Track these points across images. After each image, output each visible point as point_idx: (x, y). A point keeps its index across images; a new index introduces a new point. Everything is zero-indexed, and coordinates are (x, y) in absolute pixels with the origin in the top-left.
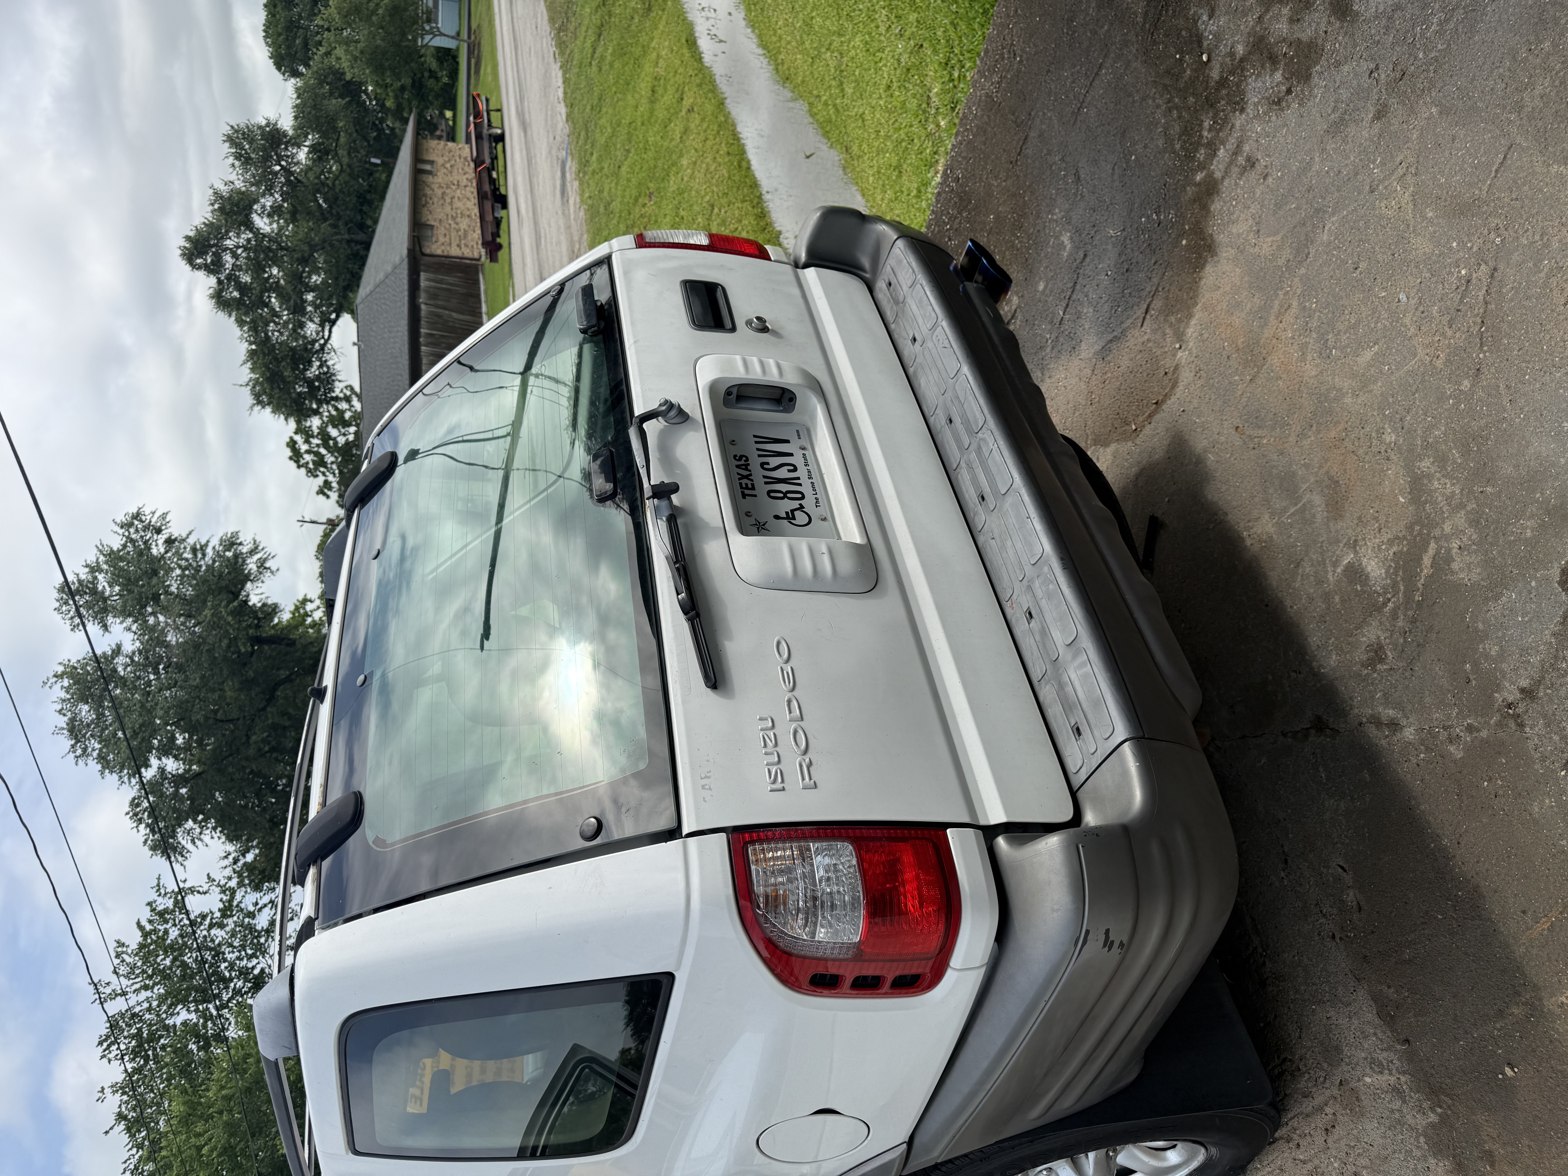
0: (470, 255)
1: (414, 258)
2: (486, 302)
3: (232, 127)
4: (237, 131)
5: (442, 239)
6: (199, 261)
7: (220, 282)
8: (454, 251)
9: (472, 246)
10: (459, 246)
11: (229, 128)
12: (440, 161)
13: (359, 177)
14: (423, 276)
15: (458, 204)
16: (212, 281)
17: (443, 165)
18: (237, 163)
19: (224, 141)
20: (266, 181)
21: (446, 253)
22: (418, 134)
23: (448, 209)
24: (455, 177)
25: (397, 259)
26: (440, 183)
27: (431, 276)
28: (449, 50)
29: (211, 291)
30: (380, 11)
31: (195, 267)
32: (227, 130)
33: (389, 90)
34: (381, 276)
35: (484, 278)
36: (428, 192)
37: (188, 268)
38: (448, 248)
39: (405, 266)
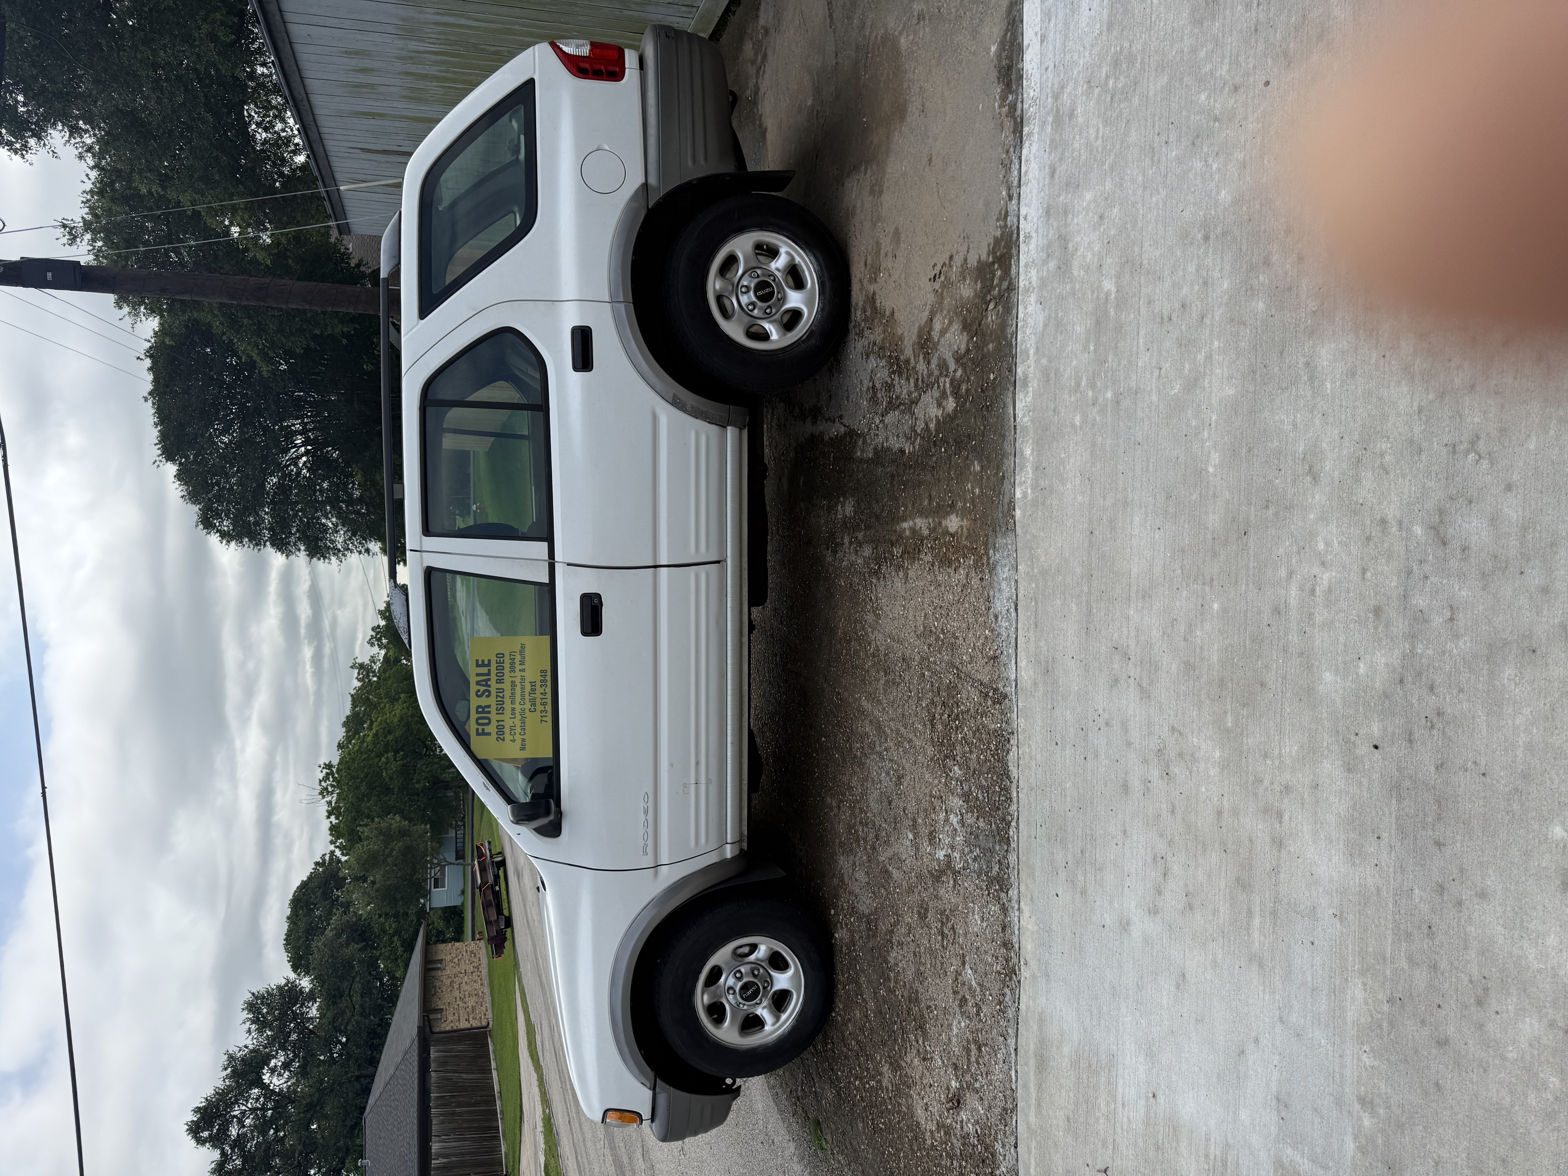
0: (479, 1025)
1: (425, 1039)
2: (495, 1059)
3: (253, 994)
4: (257, 998)
5: (450, 1018)
6: (206, 1134)
7: (223, 1154)
8: (464, 1025)
9: (481, 1018)
10: (468, 1020)
11: (250, 995)
12: (448, 958)
13: (370, 1014)
14: (432, 1049)
15: (465, 987)
16: (216, 1155)
17: (451, 961)
18: (253, 1027)
19: (243, 1009)
20: (280, 1040)
21: (455, 1028)
22: (427, 943)
23: (456, 993)
24: (463, 967)
25: (408, 1043)
26: (448, 976)
27: (441, 1048)
28: (455, 907)
29: (213, 1166)
30: (394, 853)
31: (200, 1141)
32: (248, 997)
33: (399, 961)
34: (391, 1071)
35: (492, 1041)
36: (438, 984)
37: (193, 1143)
38: (457, 1024)
39: (415, 1047)
